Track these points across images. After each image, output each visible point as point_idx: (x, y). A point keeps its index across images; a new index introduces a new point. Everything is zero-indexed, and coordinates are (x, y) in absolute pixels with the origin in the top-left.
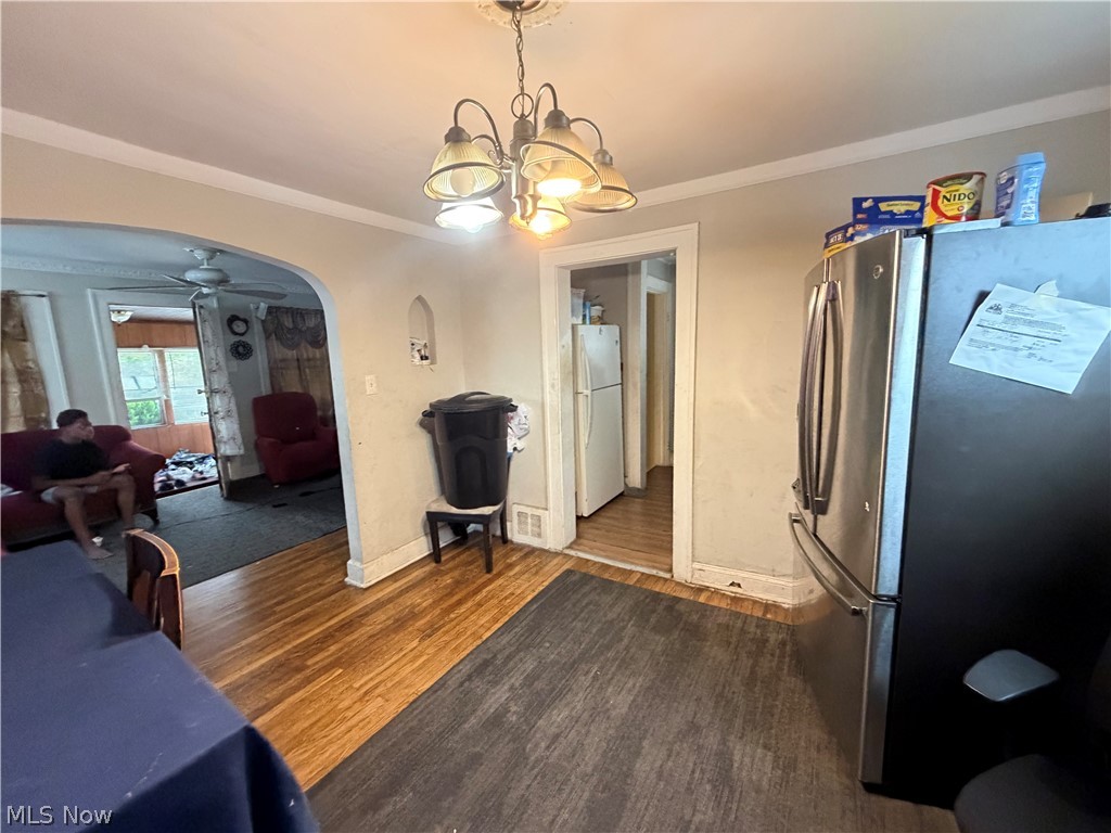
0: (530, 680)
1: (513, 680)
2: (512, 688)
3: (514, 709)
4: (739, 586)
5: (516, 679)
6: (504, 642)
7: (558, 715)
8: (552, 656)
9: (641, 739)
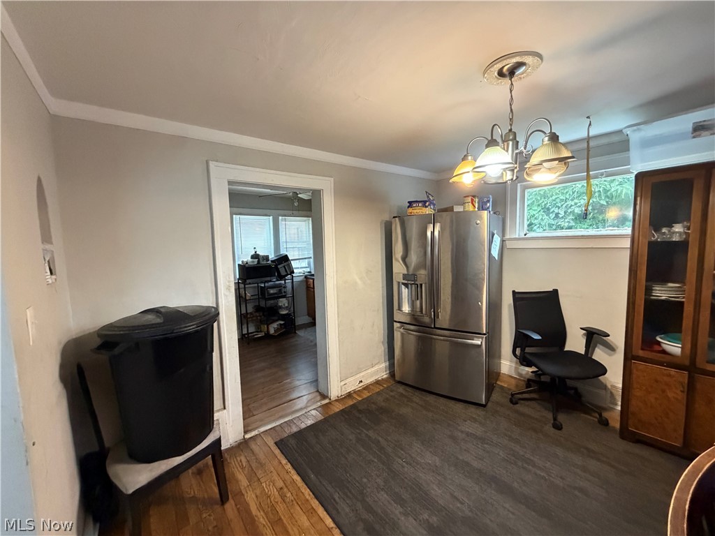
0: (399, 500)
1: (397, 512)
2: (406, 514)
3: (426, 516)
5: (396, 510)
6: (347, 510)
7: (436, 491)
8: (378, 480)
9: (457, 458)
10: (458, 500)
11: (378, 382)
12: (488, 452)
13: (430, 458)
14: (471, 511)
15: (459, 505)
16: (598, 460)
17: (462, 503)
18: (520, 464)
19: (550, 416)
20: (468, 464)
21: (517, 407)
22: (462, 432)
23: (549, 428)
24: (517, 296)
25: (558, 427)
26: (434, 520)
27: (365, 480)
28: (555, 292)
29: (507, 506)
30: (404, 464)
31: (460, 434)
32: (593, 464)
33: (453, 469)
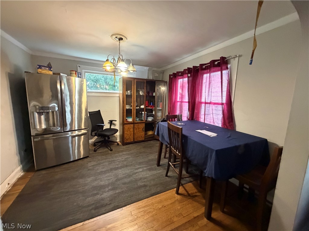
0: (95, 194)
2: (101, 195)
3: (107, 189)
4: (9, 184)
5: (98, 197)
7: (102, 183)
8: (81, 198)
9: (98, 173)
10: (110, 179)
11: (20, 179)
12: (103, 165)
13: (89, 180)
14: (115, 178)
15: (111, 180)
16: (124, 151)
17: (111, 179)
18: (113, 162)
19: (107, 149)
20: (102, 172)
21: (97, 152)
22: (91, 166)
23: (110, 152)
24: (90, 113)
25: (111, 150)
26: (110, 188)
27: (75, 204)
28: (99, 111)
29: (120, 171)
30: (83, 187)
31: (90, 167)
32: (124, 153)
33: (100, 176)
